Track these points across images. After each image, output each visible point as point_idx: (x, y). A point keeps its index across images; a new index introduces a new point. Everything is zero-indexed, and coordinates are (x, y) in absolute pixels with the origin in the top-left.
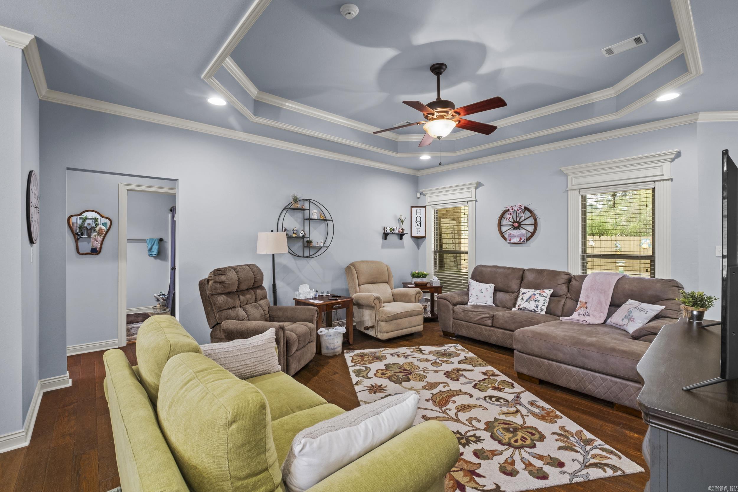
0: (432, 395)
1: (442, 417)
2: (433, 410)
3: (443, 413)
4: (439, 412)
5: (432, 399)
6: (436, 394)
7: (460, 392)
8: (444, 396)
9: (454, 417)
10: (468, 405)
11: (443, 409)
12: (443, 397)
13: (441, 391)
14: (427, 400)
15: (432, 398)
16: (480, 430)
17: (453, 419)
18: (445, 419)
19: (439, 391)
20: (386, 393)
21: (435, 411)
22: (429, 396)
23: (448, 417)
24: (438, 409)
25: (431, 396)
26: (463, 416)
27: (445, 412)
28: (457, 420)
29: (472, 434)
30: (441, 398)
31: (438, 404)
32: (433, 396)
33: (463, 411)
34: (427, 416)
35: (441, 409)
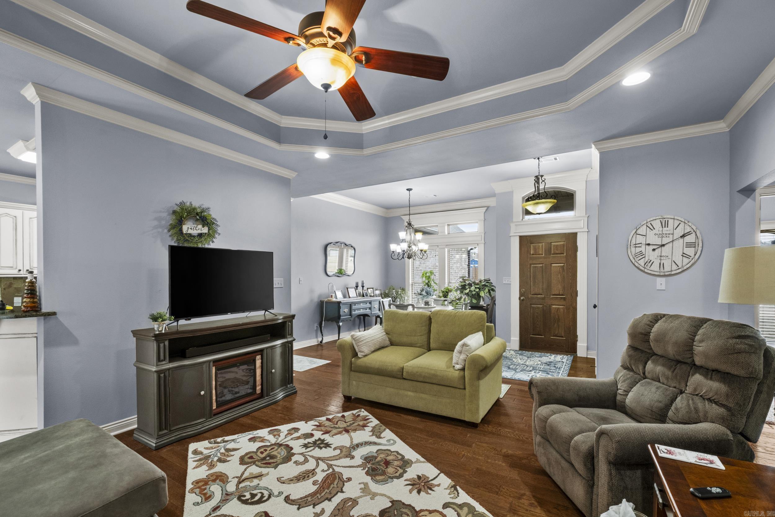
0: (344, 489)
1: (334, 460)
2: (343, 467)
3: (331, 465)
4: (335, 466)
5: (344, 482)
6: (337, 493)
7: (300, 505)
8: (326, 490)
9: (320, 462)
10: (298, 480)
11: (331, 470)
12: (328, 489)
13: (330, 500)
14: (349, 479)
15: (344, 485)
16: (298, 454)
17: (322, 460)
18: (331, 459)
19: (332, 499)
20: (405, 480)
21: (340, 467)
22: (347, 487)
23: (327, 462)
24: (337, 469)
25: (345, 487)
26: (311, 465)
27: (330, 466)
28: (318, 459)
29: (309, 449)
30: (332, 486)
31: (337, 475)
32: (342, 489)
33: (309, 471)
34: (350, 458)
35: (333, 469)
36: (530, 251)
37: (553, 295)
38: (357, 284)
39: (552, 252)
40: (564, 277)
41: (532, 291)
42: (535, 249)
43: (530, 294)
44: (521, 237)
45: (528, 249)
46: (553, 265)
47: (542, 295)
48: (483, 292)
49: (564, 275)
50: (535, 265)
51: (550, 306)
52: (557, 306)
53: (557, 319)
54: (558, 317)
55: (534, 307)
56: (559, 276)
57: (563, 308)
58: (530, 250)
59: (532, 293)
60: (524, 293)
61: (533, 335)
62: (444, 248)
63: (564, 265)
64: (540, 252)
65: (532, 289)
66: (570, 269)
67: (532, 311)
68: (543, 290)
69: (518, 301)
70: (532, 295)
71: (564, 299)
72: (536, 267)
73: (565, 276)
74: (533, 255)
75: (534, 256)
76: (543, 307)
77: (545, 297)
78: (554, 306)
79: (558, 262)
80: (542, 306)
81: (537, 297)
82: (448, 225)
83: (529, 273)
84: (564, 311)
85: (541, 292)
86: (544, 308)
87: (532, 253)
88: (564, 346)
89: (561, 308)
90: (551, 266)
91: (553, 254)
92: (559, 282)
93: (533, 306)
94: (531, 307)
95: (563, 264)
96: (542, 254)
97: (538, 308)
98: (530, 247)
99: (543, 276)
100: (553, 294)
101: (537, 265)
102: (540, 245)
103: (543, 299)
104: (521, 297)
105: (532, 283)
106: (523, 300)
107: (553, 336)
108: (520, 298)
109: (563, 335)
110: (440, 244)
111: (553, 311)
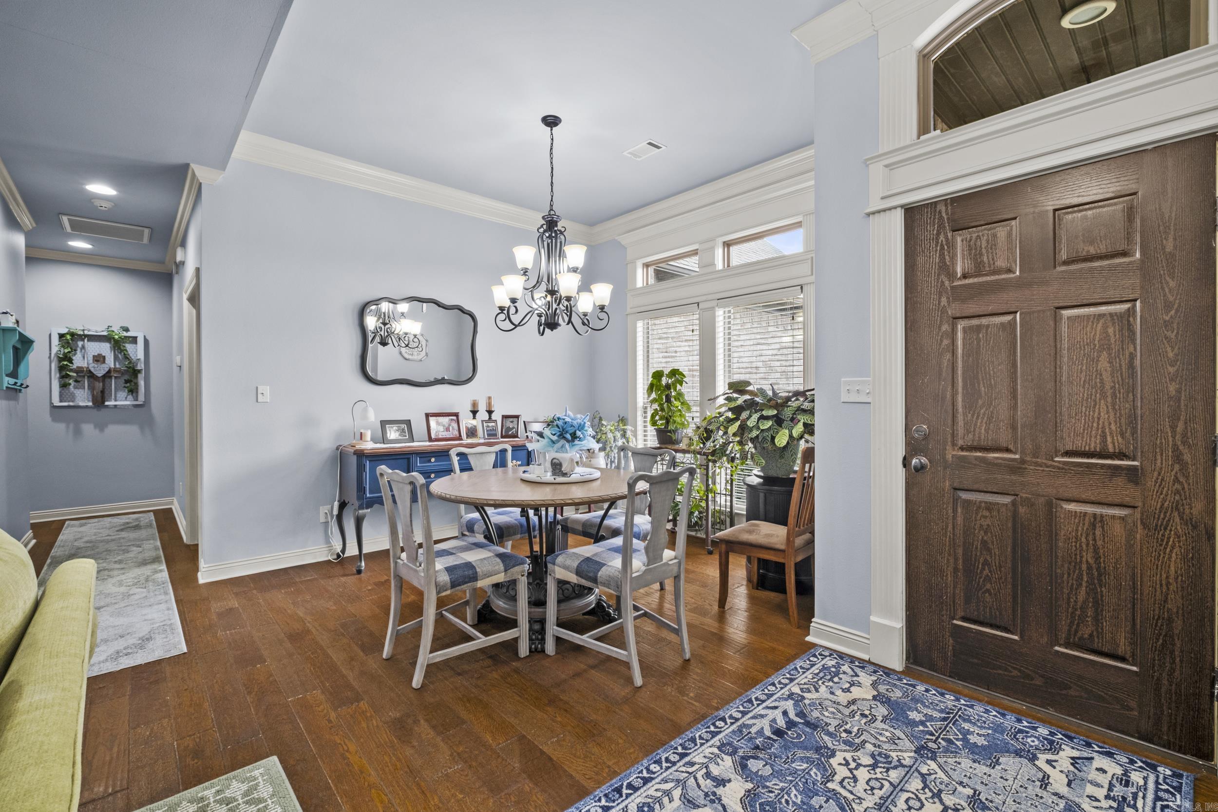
36: (954, 264)
37: (1068, 454)
38: (475, 404)
39: (1063, 255)
40: (1131, 366)
41: (961, 431)
42: (975, 254)
43: (954, 444)
44: (911, 212)
45: (942, 256)
46: (1066, 313)
47: (1008, 450)
48: (787, 431)
49: (1132, 357)
50: (975, 322)
51: (1049, 505)
52: (1089, 509)
53: (1089, 568)
54: (1097, 558)
55: (968, 502)
56: (1104, 364)
57: (1122, 519)
58: (953, 258)
59: (960, 442)
60: (926, 437)
61: (964, 619)
62: (712, 309)
63: (1131, 312)
64: (1001, 263)
65: (961, 423)
66: (1167, 324)
67: (960, 520)
68: (1014, 428)
69: (900, 474)
70: (962, 449)
71: (1133, 475)
72: (979, 328)
73: (1137, 362)
74: (965, 276)
75: (967, 281)
76: (1014, 503)
77: (1022, 461)
78: (1072, 507)
79: (1096, 298)
80: (1007, 500)
81: (983, 460)
82: (727, 245)
83: (948, 356)
84: (1131, 534)
85: (1004, 438)
86: (1022, 510)
87: (959, 271)
88: (1133, 704)
89: (1113, 517)
90: (1056, 319)
91: (1065, 263)
92: (1104, 396)
93: (964, 495)
94: (956, 500)
95: (1127, 306)
96: (1010, 271)
97: (989, 506)
98: (951, 245)
99: (1014, 365)
100: (1069, 447)
101: (984, 321)
102: (1001, 232)
103: (1016, 468)
104: (912, 456)
105: (960, 398)
106: (920, 469)
107: (1067, 645)
108: (906, 463)
109: (1123, 648)
110: (704, 298)
111: (1066, 529)
